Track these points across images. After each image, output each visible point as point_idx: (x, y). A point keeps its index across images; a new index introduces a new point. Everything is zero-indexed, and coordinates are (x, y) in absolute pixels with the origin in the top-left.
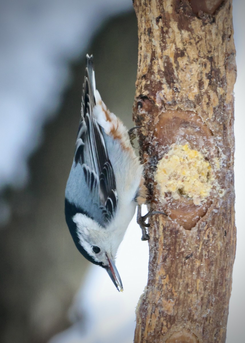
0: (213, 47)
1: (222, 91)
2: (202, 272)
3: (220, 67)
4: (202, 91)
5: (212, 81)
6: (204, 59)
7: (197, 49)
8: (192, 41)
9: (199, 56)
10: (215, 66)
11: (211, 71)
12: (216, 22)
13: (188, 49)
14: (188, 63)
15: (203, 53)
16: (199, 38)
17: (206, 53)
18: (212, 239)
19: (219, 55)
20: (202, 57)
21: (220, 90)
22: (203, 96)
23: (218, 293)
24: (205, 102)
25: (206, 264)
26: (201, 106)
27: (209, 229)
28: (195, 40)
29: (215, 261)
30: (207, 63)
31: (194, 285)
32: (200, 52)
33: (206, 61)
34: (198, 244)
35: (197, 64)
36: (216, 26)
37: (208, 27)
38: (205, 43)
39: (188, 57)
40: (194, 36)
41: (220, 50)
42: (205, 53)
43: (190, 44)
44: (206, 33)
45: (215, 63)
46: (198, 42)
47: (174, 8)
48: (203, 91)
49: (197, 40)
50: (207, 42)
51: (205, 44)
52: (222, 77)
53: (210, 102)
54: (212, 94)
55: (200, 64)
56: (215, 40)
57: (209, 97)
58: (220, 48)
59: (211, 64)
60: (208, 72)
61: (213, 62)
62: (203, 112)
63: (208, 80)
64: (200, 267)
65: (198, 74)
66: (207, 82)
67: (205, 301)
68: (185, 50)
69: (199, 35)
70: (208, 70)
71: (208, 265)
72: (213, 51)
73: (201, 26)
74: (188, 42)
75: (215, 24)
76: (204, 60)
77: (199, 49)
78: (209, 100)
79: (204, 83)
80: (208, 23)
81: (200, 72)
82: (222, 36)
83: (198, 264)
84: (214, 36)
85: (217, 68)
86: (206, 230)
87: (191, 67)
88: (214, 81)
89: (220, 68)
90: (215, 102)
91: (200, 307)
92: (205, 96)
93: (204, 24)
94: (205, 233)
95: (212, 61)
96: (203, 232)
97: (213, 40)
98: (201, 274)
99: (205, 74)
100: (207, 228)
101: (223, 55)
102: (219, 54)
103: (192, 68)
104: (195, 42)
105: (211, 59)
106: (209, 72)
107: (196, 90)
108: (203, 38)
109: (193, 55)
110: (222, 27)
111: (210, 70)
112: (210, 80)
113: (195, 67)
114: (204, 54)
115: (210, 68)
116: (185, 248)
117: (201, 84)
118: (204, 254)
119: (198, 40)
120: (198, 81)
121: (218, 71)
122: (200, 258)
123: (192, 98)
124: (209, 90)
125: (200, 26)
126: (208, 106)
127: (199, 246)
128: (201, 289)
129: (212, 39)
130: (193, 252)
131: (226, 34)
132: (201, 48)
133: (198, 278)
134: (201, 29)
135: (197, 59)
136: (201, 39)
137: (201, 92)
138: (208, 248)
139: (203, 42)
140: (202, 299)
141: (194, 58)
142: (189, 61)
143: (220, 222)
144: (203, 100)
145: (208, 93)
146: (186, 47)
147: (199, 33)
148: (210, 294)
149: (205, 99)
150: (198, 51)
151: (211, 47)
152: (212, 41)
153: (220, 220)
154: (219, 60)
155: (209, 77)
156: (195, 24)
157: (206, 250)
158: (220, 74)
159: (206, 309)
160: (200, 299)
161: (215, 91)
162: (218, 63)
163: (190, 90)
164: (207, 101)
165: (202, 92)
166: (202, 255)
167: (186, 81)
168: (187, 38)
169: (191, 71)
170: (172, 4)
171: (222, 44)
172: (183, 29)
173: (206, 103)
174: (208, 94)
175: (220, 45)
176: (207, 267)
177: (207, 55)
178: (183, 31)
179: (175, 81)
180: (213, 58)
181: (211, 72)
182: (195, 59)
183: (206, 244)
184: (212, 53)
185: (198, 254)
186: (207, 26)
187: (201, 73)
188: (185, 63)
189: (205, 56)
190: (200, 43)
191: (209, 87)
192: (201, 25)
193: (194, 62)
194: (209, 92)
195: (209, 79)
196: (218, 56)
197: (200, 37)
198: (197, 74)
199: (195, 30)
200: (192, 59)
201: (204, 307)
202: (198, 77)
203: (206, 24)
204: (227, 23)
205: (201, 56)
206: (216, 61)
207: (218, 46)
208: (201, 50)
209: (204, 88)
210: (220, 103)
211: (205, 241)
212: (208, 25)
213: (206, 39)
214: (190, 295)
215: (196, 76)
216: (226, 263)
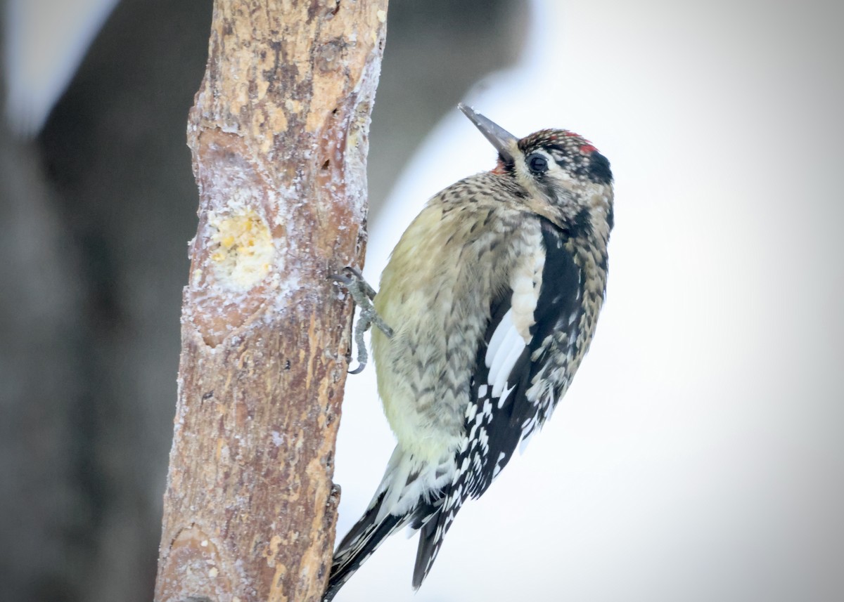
0: (283, 25)
1: (297, 108)
2: (228, 428)
3: (298, 62)
4: (253, 100)
5: (274, 86)
6: (262, 43)
7: (252, 24)
8: (244, 8)
9: (254, 36)
10: (286, 61)
11: (276, 67)
13: (238, 23)
14: (235, 47)
15: (262, 33)
16: (255, 4)
17: (267, 33)
18: (253, 371)
19: (296, 41)
20: (259, 40)
21: (294, 106)
22: (254, 109)
23: (264, 470)
24: (257, 121)
25: (239, 414)
26: (250, 129)
27: (247, 351)
28: (249, 7)
29: (258, 412)
30: (267, 52)
31: (212, 448)
32: (255, 30)
33: (265, 49)
34: (224, 376)
35: (248, 51)
38: (266, 15)
39: (237, 37)
41: (302, 33)
42: (265, 34)
43: (240, 13)
45: (285, 54)
46: (254, 11)
48: (255, 101)
49: (252, 8)
50: (271, 14)
51: (267, 17)
52: (300, 82)
53: (266, 122)
54: (271, 107)
55: (254, 52)
56: (289, 14)
57: (266, 116)
58: (301, 29)
59: (278, 55)
60: (267, 69)
61: (282, 53)
62: (254, 140)
63: (268, 83)
64: (224, 418)
65: (249, 70)
66: (263, 86)
67: (234, 480)
68: (234, 22)
70: (269, 64)
71: (244, 416)
72: (281, 31)
74: (236, 9)
76: (262, 46)
77: (254, 25)
78: (266, 119)
79: (259, 88)
81: (253, 66)
82: (308, 7)
83: (221, 411)
84: (287, 6)
85: (291, 64)
86: (241, 353)
87: (239, 55)
88: (278, 87)
89: (298, 65)
90: (279, 123)
91: (220, 491)
92: (259, 111)
94: (238, 357)
95: (280, 50)
96: (235, 355)
97: (285, 13)
98: (227, 432)
99: (261, 71)
100: (244, 350)
101: (306, 42)
102: (296, 39)
103: (240, 58)
104: (248, 11)
105: (277, 47)
106: (272, 69)
107: (242, 98)
108: (262, 4)
109: (244, 33)
111: (273, 65)
112: (271, 84)
113: (246, 56)
114: (263, 35)
115: (274, 62)
116: (203, 379)
117: (252, 88)
118: (235, 396)
119: (254, 8)
120: (248, 83)
121: (291, 71)
122: (227, 400)
123: (235, 111)
124: (268, 101)
126: (262, 129)
127: (226, 379)
128: (225, 458)
129: (282, 10)
130: (214, 390)
131: (321, 5)
132: (259, 24)
133: (221, 437)
135: (250, 43)
136: (259, 8)
137: (251, 102)
138: (243, 386)
139: (262, 14)
140: (227, 475)
141: (244, 40)
142: (236, 44)
143: (275, 343)
144: (254, 118)
145: (265, 106)
146: (234, 17)
148: (244, 468)
149: (257, 117)
150: (253, 28)
151: (279, 25)
152: (283, 13)
153: (275, 339)
154: (297, 49)
155: (269, 76)
157: (241, 388)
158: (296, 76)
159: (234, 496)
160: (221, 475)
161: (282, 105)
162: (293, 56)
163: (235, 96)
164: (262, 120)
165: (253, 104)
166: (231, 396)
167: (229, 79)
169: (238, 62)
171: (309, 22)
173: (259, 124)
174: (265, 108)
175: (302, 23)
176: (241, 420)
177: (270, 38)
179: (217, 76)
180: (283, 45)
181: (274, 70)
182: (246, 43)
183: (239, 378)
184: (280, 36)
185: (223, 393)
187: (255, 68)
188: (231, 47)
189: (264, 39)
190: (257, 14)
191: (267, 97)
193: (244, 47)
194: (267, 104)
195: (269, 81)
196: (294, 44)
197: (257, 4)
198: (246, 69)
200: (241, 41)
201: (231, 491)
202: (248, 76)
205: (258, 38)
206: (290, 52)
207: (297, 24)
208: (258, 28)
209: (256, 97)
210: (290, 127)
211: (238, 373)
213: (269, 8)
214: (205, 467)
215: (245, 73)
216: (287, 419)
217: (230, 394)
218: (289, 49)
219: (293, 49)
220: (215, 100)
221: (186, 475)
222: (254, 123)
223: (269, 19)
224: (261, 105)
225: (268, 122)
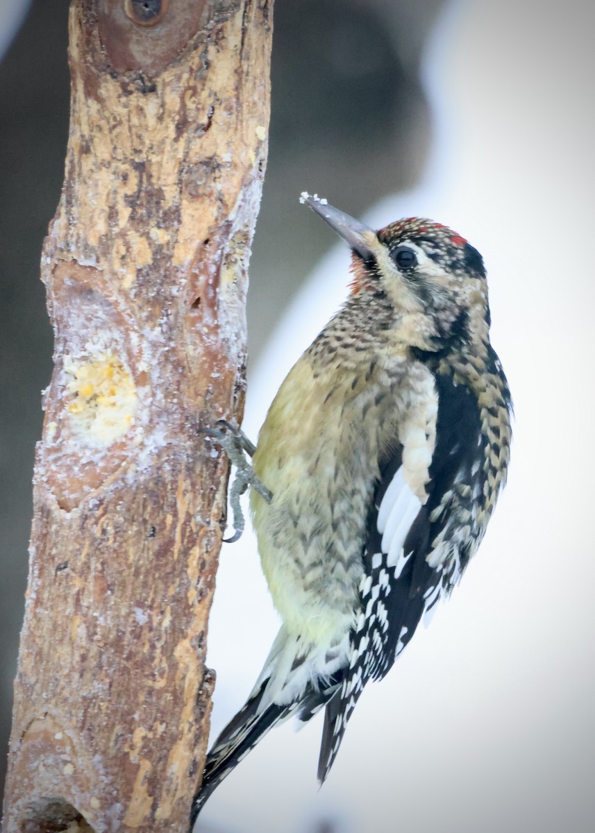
0: (147, 142)
1: (163, 238)
2: (85, 604)
3: (165, 186)
4: (113, 229)
5: (137, 213)
6: (124, 163)
7: (112, 141)
8: (103, 123)
9: (114, 156)
10: (150, 184)
11: (140, 191)
12: (159, 92)
13: (96, 140)
14: (93, 168)
15: (123, 151)
16: (115, 119)
17: (129, 152)
18: (113, 539)
19: (162, 161)
20: (120, 160)
21: (160, 236)
22: (114, 239)
23: (126, 652)
24: (118, 252)
25: (98, 589)
26: (110, 262)
27: (106, 516)
28: (108, 122)
29: (119, 585)
30: (129, 174)
31: (67, 627)
32: (115, 148)
33: (127, 170)
34: (80, 544)
35: (108, 172)
36: (159, 101)
37: (135, 99)
38: (128, 132)
39: (96, 156)
40: (107, 114)
41: (169, 152)
42: (127, 153)
43: (98, 129)
44: (130, 112)
45: (150, 176)
46: (114, 127)
47: (81, 52)
48: (116, 230)
49: (112, 123)
50: (134, 130)
51: (128, 134)
52: (167, 208)
53: (128, 254)
54: (133, 237)
55: (114, 173)
56: (154, 130)
57: (128, 248)
58: (168, 148)
59: (141, 177)
60: (130, 193)
61: (147, 174)
62: (114, 274)
63: (130, 210)
64: (81, 593)
65: (108, 195)
66: (125, 212)
67: (92, 663)
68: (92, 139)
69: (116, 114)
70: (132, 187)
71: (103, 591)
72: (145, 150)
73: (119, 96)
74: (95, 124)
75: (155, 96)
76: (125, 167)
77: (114, 143)
78: (128, 250)
79: (120, 215)
80: (136, 91)
81: (113, 190)
82: (176, 122)
83: (77, 584)
84: (151, 121)
85: (156, 187)
86: (100, 518)
87: (97, 177)
88: (141, 214)
89: (164, 188)
90: (143, 255)
91: (76, 676)
92: (120, 242)
93: (128, 93)
94: (96, 523)
95: (144, 171)
96: (93, 520)
97: (150, 129)
98: (83, 608)
99: (123, 195)
100: (103, 515)
101: (174, 162)
102: (162, 158)
103: (98, 180)
104: (108, 127)
105: (141, 167)
106: (135, 193)
107: (101, 227)
108: (123, 119)
109: (102, 152)
110: (179, 106)
111: (135, 189)
112: (134, 210)
113: (106, 179)
114: (124, 154)
115: (137, 185)
116: (57, 548)
117: (112, 215)
118: (93, 567)
119: (114, 123)
120: (107, 209)
121: (156, 196)
122: (85, 571)
123: (93, 242)
124: (129, 230)
125: (116, 95)
126: (124, 262)
127: (83, 548)
128: (81, 638)
129: (146, 125)
130: (69, 560)
131: (190, 120)
132: (120, 141)
133: (77, 615)
134: (119, 101)
135: (109, 163)
136: (120, 123)
137: (111, 231)
138: (101, 556)
139: (123, 129)
140: (84, 658)
141: (103, 160)
142: (95, 164)
143: (138, 507)
144: (115, 250)
145: (127, 235)
146: (93, 134)
147: (115, 108)
148: (103, 650)
149: (117, 248)
150: (113, 146)
151: (142, 143)
152: (147, 129)
153: (138, 503)
154: (163, 171)
155: (132, 201)
156: (108, 90)
157: (99, 559)
158: (162, 201)
159: (92, 682)
160: (77, 658)
161: (146, 235)
162: (159, 179)
163: (92, 224)
164: (123, 251)
165: (113, 233)
166: (89, 568)
167: (86, 204)
168: (95, 115)
169: (96, 185)
170: (79, 42)
171: (176, 140)
172: (90, 97)
173: (120, 256)
174: (127, 238)
175: (168, 141)
176: (99, 595)
177: (132, 157)
178: (90, 102)
179: (74, 201)
180: (147, 165)
181: (137, 194)
182: (106, 163)
183: (97, 547)
184: (144, 155)
185: (79, 564)
186: (133, 98)
187: (115, 192)
188: (88, 168)
189: (126, 158)
190: (117, 130)
191: (128, 225)
192: (117, 93)
193: (104, 169)
194: (129, 233)
195: (132, 207)
196: (160, 164)
197: (118, 118)
198: (105, 193)
199: (108, 103)
200: (100, 161)
201: (88, 676)
202: (107, 200)
203: (131, 93)
204: (193, 99)
205: (119, 158)
206: (155, 174)
207: (163, 142)
208: (119, 146)
209: (117, 225)
210: (155, 259)
211: (96, 541)
212: (135, 95)
213: (131, 124)
214: (59, 648)
215: (104, 197)
216: (151, 595)
217: (87, 565)
218: (154, 170)
219: (159, 171)
220: (70, 229)
221: (38, 658)
222: (114, 255)
223: (131, 136)
224: (123, 235)
225: (131, 254)
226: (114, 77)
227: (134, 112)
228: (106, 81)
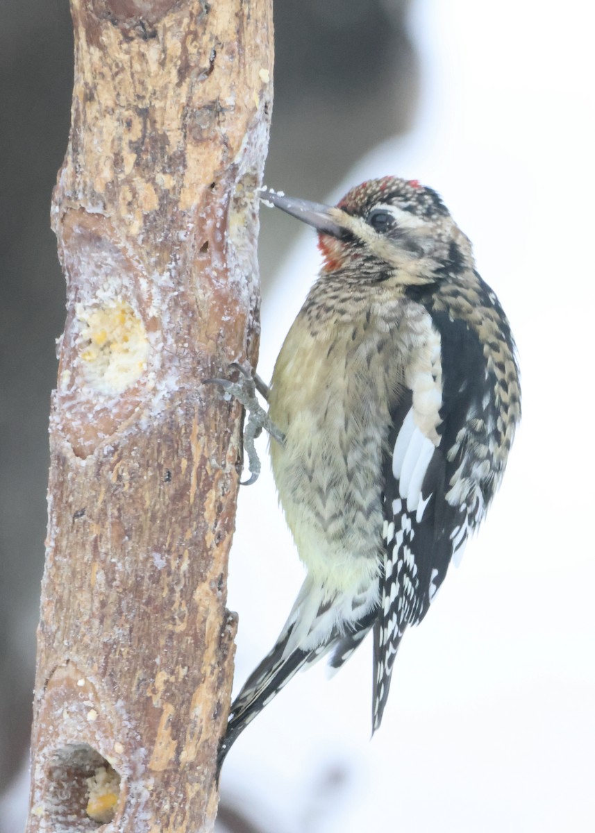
0: (150, 88)
1: (169, 183)
2: (103, 550)
3: (168, 131)
4: (119, 176)
5: (142, 159)
6: (127, 110)
7: (115, 88)
8: (106, 70)
9: (118, 103)
10: (154, 129)
11: (144, 137)
12: (160, 38)
13: (99, 87)
14: (98, 115)
15: (126, 98)
16: (117, 65)
17: (132, 98)
18: (129, 485)
19: (165, 107)
20: (124, 107)
21: (166, 181)
22: (120, 186)
23: (145, 597)
24: (124, 199)
25: (115, 535)
26: (117, 209)
27: (121, 462)
28: (111, 69)
29: (136, 531)
30: (133, 119)
31: (86, 574)
32: (118, 95)
33: (131, 116)
34: (96, 491)
35: (112, 119)
36: (160, 46)
37: (137, 45)
38: (130, 78)
39: (99, 103)
40: (109, 61)
41: (172, 97)
42: (130, 100)
43: (101, 76)
44: (132, 58)
45: (154, 122)
46: (117, 74)
48: (122, 176)
49: (115, 70)
50: (136, 76)
51: (131, 80)
52: (172, 153)
53: (134, 200)
54: (139, 183)
55: (118, 120)
56: (156, 76)
57: (135, 194)
58: (171, 93)
59: (145, 123)
60: (134, 139)
61: (150, 120)
62: (122, 220)
64: (99, 539)
65: (113, 141)
66: (130, 159)
67: (112, 609)
68: (95, 87)
69: (118, 61)
70: (136, 133)
71: (120, 537)
72: (148, 96)
73: (121, 43)
74: (97, 71)
75: (156, 42)
76: (127, 114)
77: (118, 89)
78: (134, 197)
79: (125, 161)
80: (137, 38)
81: (117, 136)
82: (178, 67)
83: (95, 531)
84: (154, 67)
85: (160, 132)
86: (115, 464)
87: (102, 124)
88: (147, 160)
89: (168, 134)
90: (149, 200)
91: (96, 622)
92: (126, 188)
93: (128, 39)
94: (111, 470)
95: (148, 117)
96: (108, 466)
97: (152, 75)
98: (101, 555)
99: (127, 141)
100: (118, 461)
101: (177, 107)
102: (166, 104)
103: (103, 127)
104: (111, 74)
105: (145, 113)
106: (139, 139)
107: (107, 174)
108: (125, 66)
109: (106, 99)
110: (180, 50)
111: (140, 135)
112: (139, 156)
113: (110, 126)
114: (128, 101)
115: (141, 131)
116: (73, 496)
117: (118, 162)
118: (109, 513)
119: (117, 70)
120: (112, 156)
121: (161, 141)
122: (101, 519)
123: (99, 189)
124: (136, 176)
125: (117, 42)
126: (130, 209)
127: (99, 494)
128: (100, 585)
129: (148, 71)
130: (86, 507)
131: (192, 64)
132: (123, 88)
133: (95, 561)
134: (121, 48)
135: (113, 110)
136: (123, 69)
137: (117, 178)
138: (117, 502)
139: (126, 76)
140: (103, 604)
141: (107, 107)
142: (99, 111)
143: (153, 452)
144: (121, 196)
145: (133, 181)
146: (96, 81)
147: (117, 55)
148: (122, 596)
149: (124, 194)
150: (116, 93)
151: (145, 89)
152: (149, 76)
153: (153, 448)
154: (166, 116)
155: (137, 148)
156: (109, 37)
157: (115, 505)
158: (167, 146)
159: (112, 628)
160: (97, 604)
161: (152, 181)
162: (163, 124)
163: (99, 171)
164: (129, 197)
165: (119, 179)
166: (105, 514)
167: (91, 152)
168: (98, 62)
169: (101, 132)
171: (179, 85)
172: (92, 45)
173: (127, 203)
174: (133, 184)
175: (171, 86)
176: (117, 541)
177: (135, 104)
178: (92, 49)
179: (79, 149)
180: (151, 111)
181: (142, 140)
182: (110, 110)
183: (113, 493)
184: (147, 101)
185: (96, 510)
186: (134, 44)
187: (120, 139)
188: (93, 116)
189: (129, 105)
190: (120, 77)
191: (134, 171)
192: (119, 40)
193: (108, 116)
194: (135, 179)
195: (137, 153)
196: (164, 109)
197: (120, 65)
198: (110, 140)
199: (110, 50)
200: (103, 108)
201: (108, 622)
202: (112, 147)
203: (132, 39)
204: (195, 43)
205: (122, 104)
206: (158, 119)
207: (165, 87)
208: (122, 92)
209: (122, 171)
210: (161, 205)
211: (112, 487)
212: (136, 41)
213: (133, 70)
214: (79, 595)
215: (109, 144)
216: (169, 539)
217: (103, 512)
218: (158, 116)
219: (163, 116)
220: (77, 177)
221: (58, 606)
222: (121, 201)
223: (134, 82)
224: (128, 181)
225: (137, 200)
226: (114, 23)
227: (136, 58)
228: (107, 28)
